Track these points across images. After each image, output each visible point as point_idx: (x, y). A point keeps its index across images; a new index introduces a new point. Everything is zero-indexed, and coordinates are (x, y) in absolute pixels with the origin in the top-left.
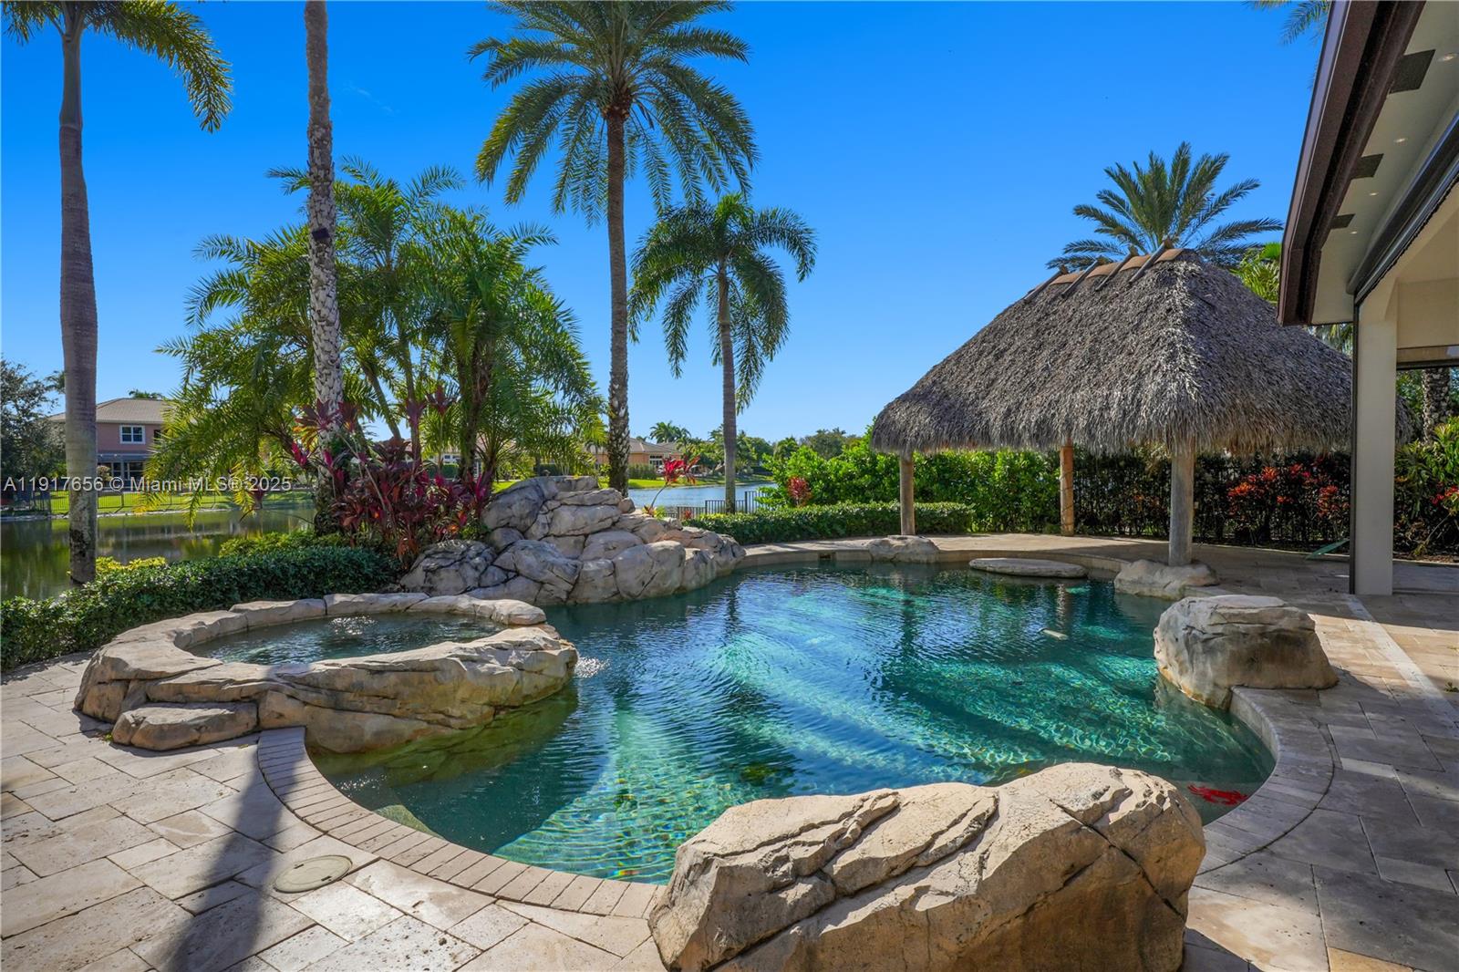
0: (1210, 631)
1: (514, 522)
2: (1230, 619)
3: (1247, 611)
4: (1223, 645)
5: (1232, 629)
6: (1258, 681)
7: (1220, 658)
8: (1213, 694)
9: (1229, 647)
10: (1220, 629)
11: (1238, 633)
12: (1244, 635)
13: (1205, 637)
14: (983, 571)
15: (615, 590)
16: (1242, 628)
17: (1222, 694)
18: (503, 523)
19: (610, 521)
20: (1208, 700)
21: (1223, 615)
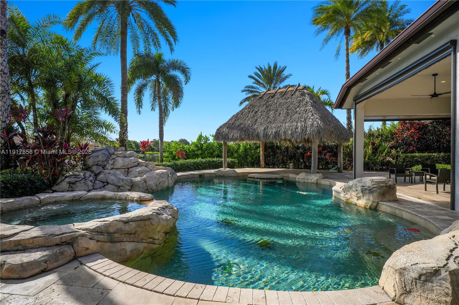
0: (372, 186)
1: (100, 163)
2: (378, 183)
3: (382, 180)
4: (376, 190)
5: (379, 185)
6: (385, 200)
7: (375, 194)
8: (372, 204)
9: (378, 191)
10: (375, 186)
11: (381, 186)
12: (382, 187)
13: (370, 188)
14: (254, 178)
15: (146, 188)
16: (382, 185)
17: (375, 204)
18: (96, 163)
19: (137, 163)
20: (370, 206)
21: (376, 182)
